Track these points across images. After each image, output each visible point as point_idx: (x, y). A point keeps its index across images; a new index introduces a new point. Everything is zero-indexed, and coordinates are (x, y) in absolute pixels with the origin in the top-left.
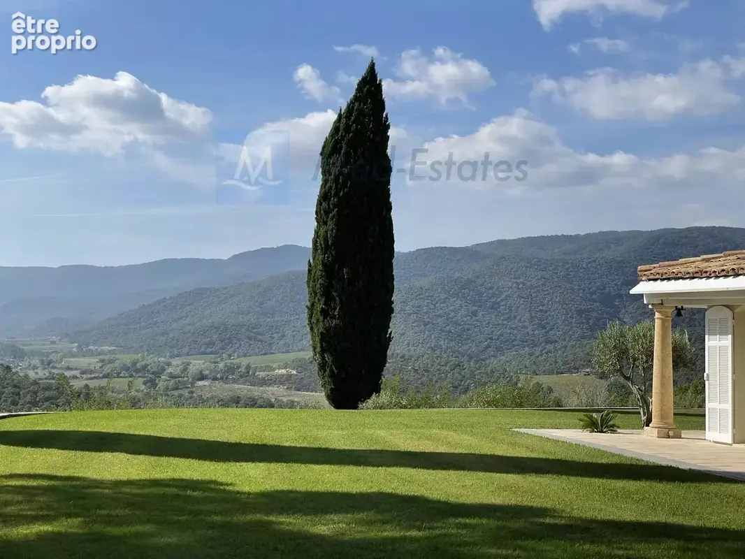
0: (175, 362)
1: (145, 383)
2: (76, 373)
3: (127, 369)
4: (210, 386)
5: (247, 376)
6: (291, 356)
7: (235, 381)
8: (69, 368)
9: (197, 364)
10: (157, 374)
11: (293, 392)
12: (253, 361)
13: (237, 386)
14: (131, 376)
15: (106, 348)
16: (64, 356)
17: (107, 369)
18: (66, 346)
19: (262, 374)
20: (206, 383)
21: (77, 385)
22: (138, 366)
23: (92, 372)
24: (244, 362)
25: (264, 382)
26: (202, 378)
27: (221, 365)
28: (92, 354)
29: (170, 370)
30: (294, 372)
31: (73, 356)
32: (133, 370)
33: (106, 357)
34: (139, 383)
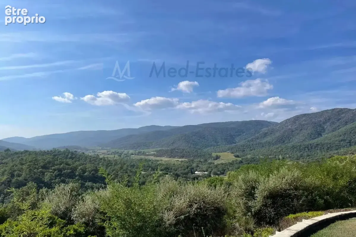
0: (125, 151)
1: (118, 156)
2: (101, 154)
3: (113, 153)
4: (135, 156)
5: (144, 154)
6: (154, 149)
7: (141, 155)
8: (99, 153)
9: (131, 151)
10: (121, 154)
11: (155, 157)
12: (146, 151)
13: (141, 156)
14: (115, 154)
15: (108, 148)
16: (98, 150)
17: (108, 153)
18: (99, 148)
19: (148, 153)
20: (133, 156)
21: (101, 157)
22: (117, 152)
23: (105, 153)
24: (143, 151)
25: (148, 155)
26: (133, 154)
27: (137, 152)
28: (105, 149)
29: (124, 153)
30: (155, 153)
31: (100, 150)
32: (115, 153)
33: (108, 150)
34: (116, 156)
